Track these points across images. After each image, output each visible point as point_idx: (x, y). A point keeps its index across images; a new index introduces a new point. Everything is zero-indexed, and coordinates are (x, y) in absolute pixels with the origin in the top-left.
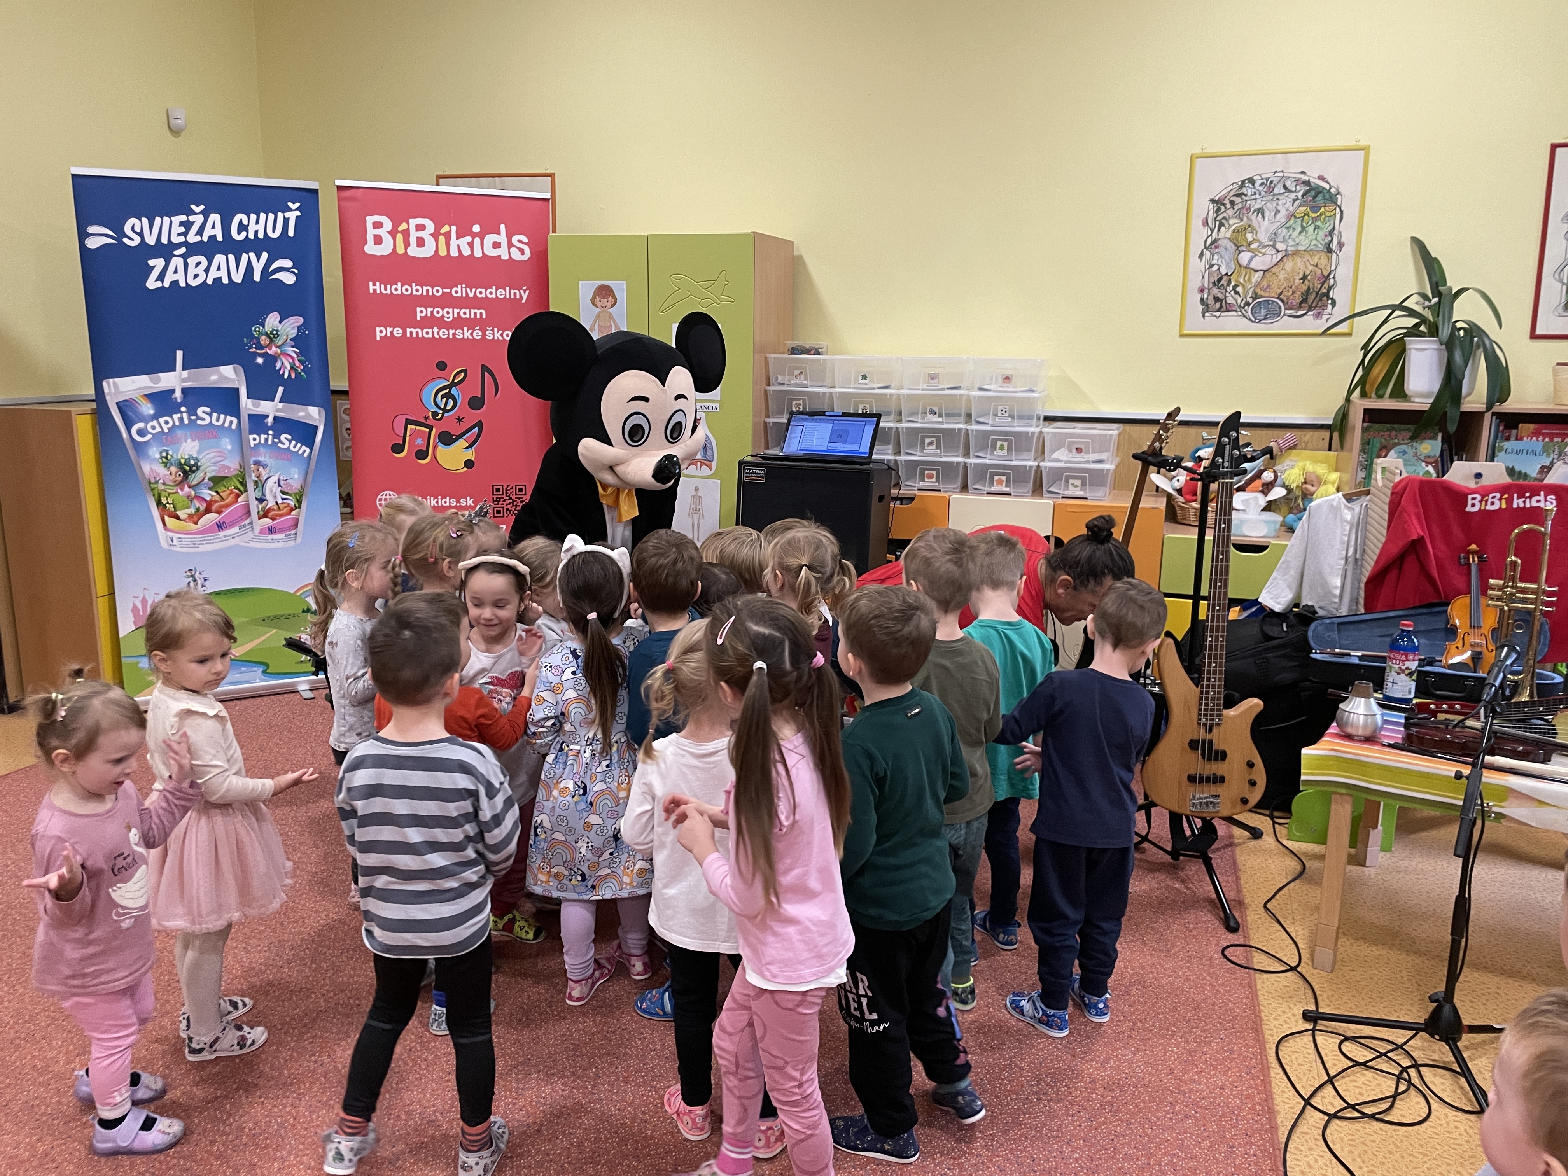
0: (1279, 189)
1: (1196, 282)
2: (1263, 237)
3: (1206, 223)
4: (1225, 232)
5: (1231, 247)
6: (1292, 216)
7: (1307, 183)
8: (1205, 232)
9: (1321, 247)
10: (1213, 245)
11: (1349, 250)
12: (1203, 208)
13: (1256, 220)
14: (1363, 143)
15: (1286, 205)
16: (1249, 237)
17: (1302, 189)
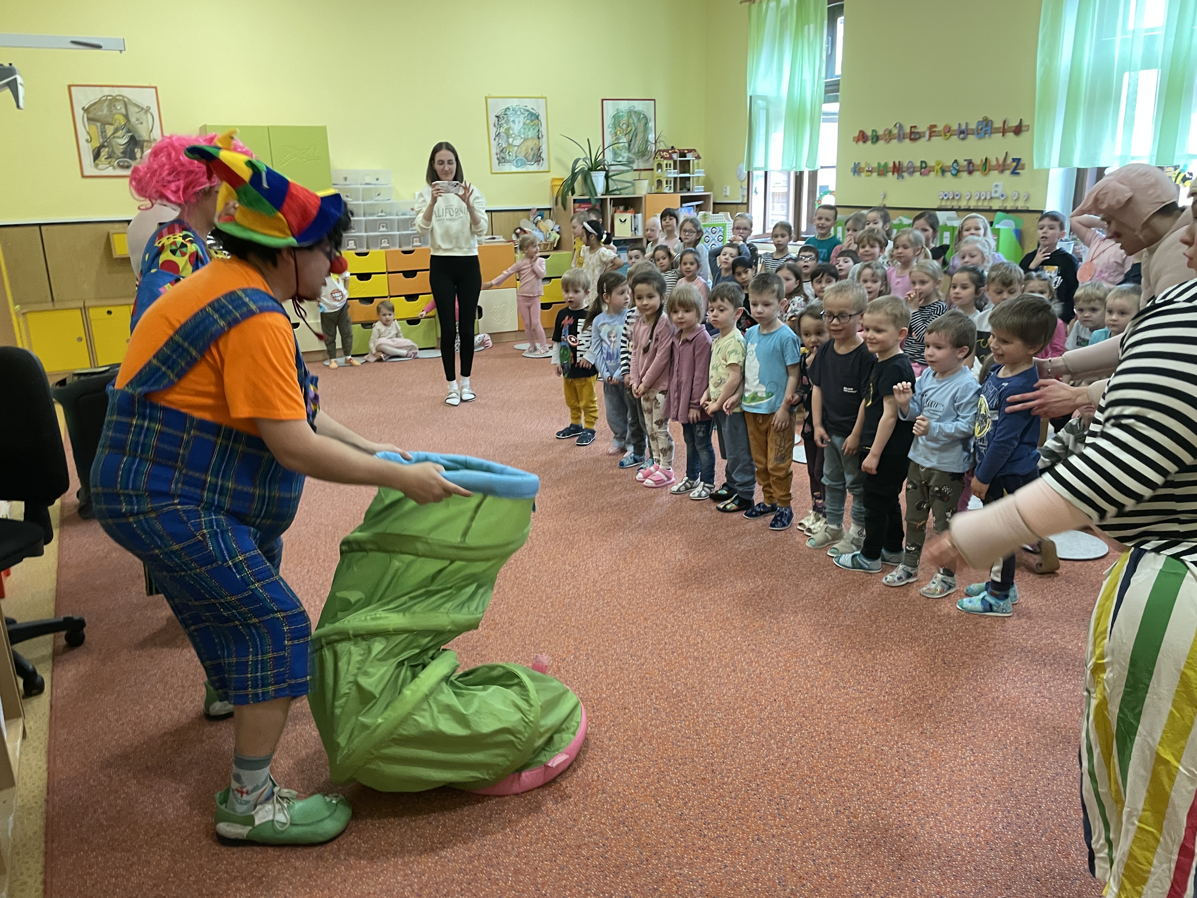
0: (519, 113)
1: (494, 151)
2: (516, 132)
3: (495, 126)
4: (502, 130)
5: (505, 136)
6: (524, 124)
7: (528, 111)
8: (495, 129)
9: (536, 137)
10: (498, 135)
11: (545, 139)
12: (493, 120)
13: (512, 125)
14: (544, 96)
15: (522, 119)
16: (511, 132)
17: (527, 113)
